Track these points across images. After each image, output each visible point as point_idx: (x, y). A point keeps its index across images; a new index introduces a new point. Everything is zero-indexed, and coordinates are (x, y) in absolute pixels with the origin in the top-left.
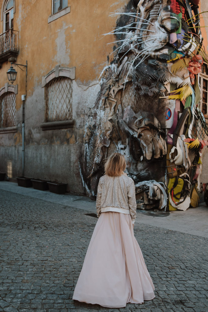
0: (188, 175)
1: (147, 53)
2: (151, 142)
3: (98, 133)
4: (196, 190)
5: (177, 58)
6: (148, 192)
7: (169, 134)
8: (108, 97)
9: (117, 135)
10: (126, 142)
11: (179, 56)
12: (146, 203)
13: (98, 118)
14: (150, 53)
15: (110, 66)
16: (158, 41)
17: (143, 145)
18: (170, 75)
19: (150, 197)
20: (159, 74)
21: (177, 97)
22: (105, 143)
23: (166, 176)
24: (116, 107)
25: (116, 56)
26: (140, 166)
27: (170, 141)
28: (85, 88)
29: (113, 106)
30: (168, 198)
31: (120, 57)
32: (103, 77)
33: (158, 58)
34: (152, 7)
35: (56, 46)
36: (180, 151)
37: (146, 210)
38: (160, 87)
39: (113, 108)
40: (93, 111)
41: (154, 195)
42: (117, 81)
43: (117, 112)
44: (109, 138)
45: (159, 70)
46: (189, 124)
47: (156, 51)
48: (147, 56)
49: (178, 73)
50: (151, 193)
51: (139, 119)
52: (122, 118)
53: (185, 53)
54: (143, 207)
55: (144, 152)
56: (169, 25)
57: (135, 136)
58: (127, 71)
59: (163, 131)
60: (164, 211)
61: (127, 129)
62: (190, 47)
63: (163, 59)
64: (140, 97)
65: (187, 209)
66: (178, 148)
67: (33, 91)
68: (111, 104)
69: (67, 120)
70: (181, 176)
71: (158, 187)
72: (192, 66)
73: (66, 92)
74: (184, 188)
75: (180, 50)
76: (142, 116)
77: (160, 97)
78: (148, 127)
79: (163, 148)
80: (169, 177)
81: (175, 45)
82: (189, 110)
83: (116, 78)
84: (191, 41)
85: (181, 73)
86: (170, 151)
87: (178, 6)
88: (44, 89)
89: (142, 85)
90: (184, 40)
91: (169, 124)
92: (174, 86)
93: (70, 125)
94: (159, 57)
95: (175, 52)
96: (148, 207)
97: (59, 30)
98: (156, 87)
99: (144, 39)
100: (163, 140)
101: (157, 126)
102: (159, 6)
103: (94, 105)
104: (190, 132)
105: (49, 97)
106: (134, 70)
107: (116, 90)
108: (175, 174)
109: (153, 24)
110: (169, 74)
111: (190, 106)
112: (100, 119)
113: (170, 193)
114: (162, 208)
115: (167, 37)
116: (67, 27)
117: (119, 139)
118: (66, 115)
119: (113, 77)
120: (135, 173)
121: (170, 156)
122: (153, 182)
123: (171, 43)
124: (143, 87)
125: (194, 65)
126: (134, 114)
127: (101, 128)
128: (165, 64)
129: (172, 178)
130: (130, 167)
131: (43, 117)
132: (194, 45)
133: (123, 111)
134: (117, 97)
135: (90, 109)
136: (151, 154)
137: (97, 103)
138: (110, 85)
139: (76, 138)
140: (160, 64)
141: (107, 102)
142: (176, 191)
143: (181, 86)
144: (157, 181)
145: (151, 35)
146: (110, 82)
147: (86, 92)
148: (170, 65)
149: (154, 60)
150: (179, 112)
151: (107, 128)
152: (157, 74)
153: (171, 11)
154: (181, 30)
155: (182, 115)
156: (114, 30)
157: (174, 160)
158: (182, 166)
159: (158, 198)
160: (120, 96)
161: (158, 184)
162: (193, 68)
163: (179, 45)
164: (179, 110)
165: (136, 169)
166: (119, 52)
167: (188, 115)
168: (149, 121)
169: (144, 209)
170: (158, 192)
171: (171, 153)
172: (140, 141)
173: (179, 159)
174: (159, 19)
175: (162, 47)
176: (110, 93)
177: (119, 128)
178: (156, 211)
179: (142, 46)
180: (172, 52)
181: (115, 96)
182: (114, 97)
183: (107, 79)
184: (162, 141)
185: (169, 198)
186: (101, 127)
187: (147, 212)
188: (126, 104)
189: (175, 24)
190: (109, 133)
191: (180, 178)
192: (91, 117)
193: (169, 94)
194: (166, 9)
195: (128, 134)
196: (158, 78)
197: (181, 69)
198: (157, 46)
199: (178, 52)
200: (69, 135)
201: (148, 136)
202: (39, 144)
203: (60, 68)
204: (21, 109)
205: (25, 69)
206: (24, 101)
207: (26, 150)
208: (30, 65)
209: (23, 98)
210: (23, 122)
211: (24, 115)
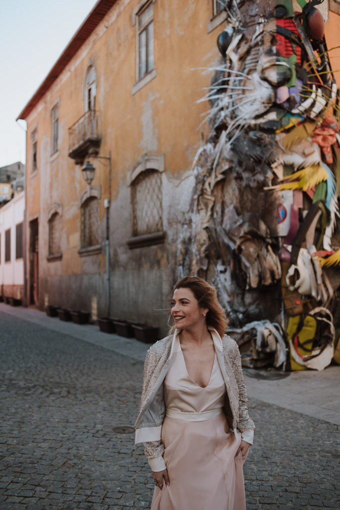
3: (194, 249)
5: (291, 125)
7: (285, 245)
11: (294, 121)
12: (255, 357)
14: (248, 121)
15: (205, 147)
18: (281, 152)
22: (202, 264)
23: (282, 313)
26: (248, 299)
28: (177, 182)
30: (287, 350)
34: (248, 52)
40: (187, 216)
47: (257, 117)
48: (243, 126)
49: (294, 148)
52: (221, 225)
54: (251, 363)
56: (273, 76)
59: (274, 241)
60: (282, 371)
61: (226, 240)
62: (313, 105)
63: (270, 129)
65: (326, 368)
67: (118, 193)
69: (158, 231)
71: (270, 331)
72: (319, 135)
73: (157, 190)
75: (295, 111)
79: (275, 268)
80: (288, 315)
81: (286, 105)
84: (313, 95)
85: (300, 148)
86: (287, 272)
87: (289, 45)
88: (130, 189)
91: (283, 229)
92: (289, 168)
93: (159, 239)
94: (262, 126)
95: (289, 115)
99: (238, 102)
102: (259, 50)
103: (188, 208)
108: (299, 309)
109: (249, 77)
116: (153, 98)
118: (157, 225)
120: (241, 309)
122: (266, 323)
123: (278, 102)
124: (245, 175)
128: (273, 136)
129: (294, 316)
130: (234, 299)
131: (129, 229)
132: (319, 102)
135: (184, 213)
139: (168, 258)
140: (265, 137)
142: (302, 338)
143: (301, 168)
145: (247, 94)
147: (179, 189)
148: (280, 137)
151: (202, 242)
152: (262, 152)
153: (278, 54)
154: (295, 81)
169: (252, 366)
170: (271, 340)
171: (288, 276)
174: (259, 68)
179: (237, 113)
184: (272, 258)
185: (289, 349)
187: (255, 372)
192: (186, 226)
194: (269, 53)
197: (300, 140)
198: (258, 110)
199: (293, 115)
200: (160, 254)
201: (252, 250)
202: (125, 269)
203: (147, 157)
204: (105, 220)
205: (107, 162)
206: (108, 208)
207: (111, 279)
208: (114, 156)
209: (106, 204)
210: (108, 238)
211: (108, 228)
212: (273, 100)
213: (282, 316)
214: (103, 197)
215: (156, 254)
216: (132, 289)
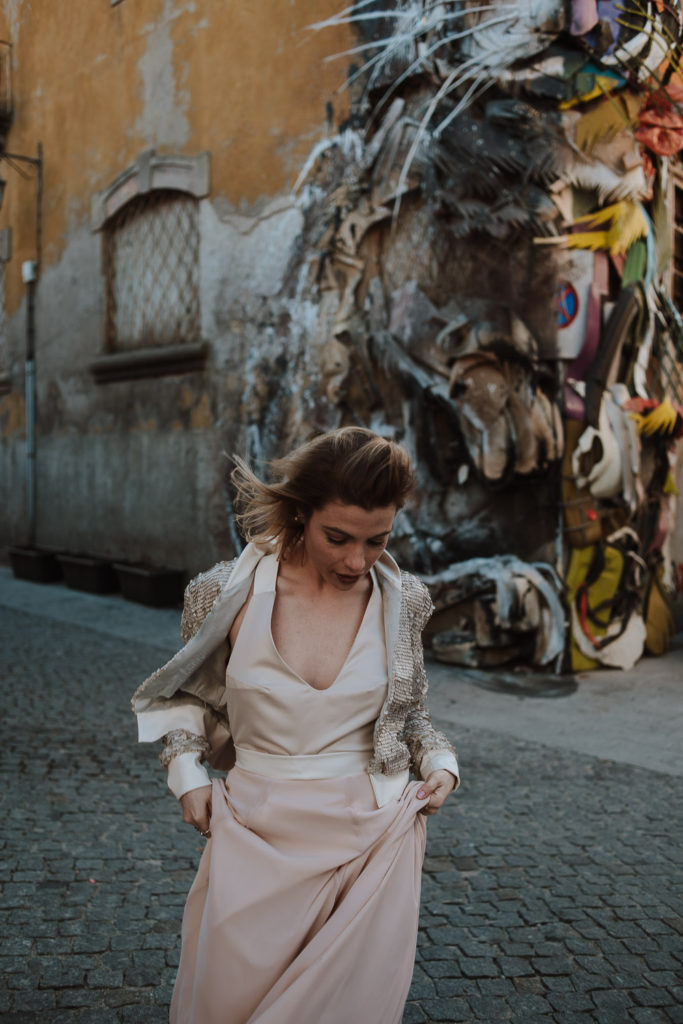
0: (635, 536)
1: (483, 75)
2: (502, 412)
3: (295, 384)
4: (661, 588)
5: (596, 93)
6: (493, 600)
7: (571, 381)
8: (332, 250)
9: (366, 391)
10: (401, 416)
11: (605, 83)
12: (484, 640)
13: (295, 330)
14: (495, 73)
15: (337, 139)
16: (526, 26)
17: (470, 425)
18: (570, 156)
19: (502, 619)
20: (530, 153)
21: (597, 240)
22: (321, 421)
23: (559, 539)
24: (364, 286)
25: (359, 101)
26: (457, 505)
27: (574, 405)
28: (245, 223)
29: (352, 283)
30: (567, 624)
31: (373, 103)
32: (312, 180)
33: (523, 93)
35: (141, 83)
36: (612, 448)
37: (483, 667)
38: (533, 205)
39: (349, 291)
40: (275, 307)
41: (517, 611)
42: (366, 193)
43: (367, 305)
44: (336, 400)
45: (532, 139)
46: (637, 344)
47: (519, 64)
48: (482, 84)
49: (600, 151)
50: (502, 606)
51: (453, 326)
52: (387, 327)
53: (627, 75)
54: (472, 657)
55: (474, 452)
57: (436, 391)
58: (403, 153)
59: (548, 370)
60: (553, 671)
61: (405, 365)
62: (646, 51)
63: (546, 97)
64: (452, 248)
65: (637, 663)
66: (605, 434)
67: (62, 246)
68: (342, 278)
69: (183, 341)
70: (611, 539)
71: (530, 582)
72: (651, 126)
73: (179, 244)
74: (621, 586)
75: (608, 60)
76: (467, 315)
77: (538, 241)
78: (491, 356)
79: (549, 434)
80: (571, 545)
81: (589, 43)
82: (638, 294)
83: (361, 181)
84: (648, 27)
85: (611, 151)
86: (576, 445)
88: (98, 239)
89: (463, 197)
90: (622, 22)
91: (570, 341)
92: (588, 197)
93: (192, 361)
94: (528, 87)
95: (590, 70)
96: (489, 659)
97: (150, 27)
98: (517, 203)
99: (472, 21)
100: (547, 404)
101: (524, 348)
103: (279, 286)
104: (640, 376)
105: (120, 265)
106: (433, 142)
107: (363, 223)
108: (593, 531)
110: (566, 152)
111: (640, 278)
112: (303, 336)
113: (577, 603)
114: (544, 661)
115: (562, 10)
116: (177, 13)
117: (376, 406)
118: (179, 325)
119: (351, 179)
120: (439, 529)
121: (576, 465)
122: (509, 561)
123: (574, 32)
124: (467, 208)
125: (659, 121)
126: (433, 311)
127: (304, 369)
128: (554, 115)
129: (582, 546)
130: (418, 506)
131: (97, 335)
132: (658, 43)
133: (388, 304)
134: (365, 251)
135: (265, 299)
136: (501, 460)
137: (290, 279)
138: (339, 209)
139: (214, 407)
140: (534, 115)
141: (329, 271)
142: (596, 596)
143: (610, 202)
144: (526, 558)
146: (339, 197)
147: (252, 240)
148: (569, 119)
149: (510, 102)
150: (604, 299)
151: (330, 367)
152: (524, 152)
155: (614, 312)
156: (349, 6)
157: (592, 476)
158: (616, 500)
159: (529, 624)
160: (374, 250)
161: (529, 571)
162: (656, 131)
163: (605, 43)
165: (442, 515)
166: (370, 87)
167: (635, 310)
168: (494, 329)
169: (474, 663)
170: (531, 602)
171: (577, 453)
172: (459, 410)
173: (606, 476)
175: (541, 48)
176: (338, 237)
177: (374, 359)
178: (522, 674)
179: (465, 49)
180: (581, 70)
181: (359, 247)
182: (352, 251)
183: (325, 186)
184: (544, 409)
185: (571, 624)
186: (304, 363)
187: (488, 677)
188: (400, 276)
190: (335, 383)
191: (612, 545)
192: (269, 331)
193: (570, 230)
195: (409, 386)
196: (525, 169)
197: (608, 135)
198: (521, 46)
199: (603, 68)
200: (189, 397)
201: (492, 388)
202: (83, 429)
203: (156, 160)
204: (23, 311)
205: (32, 172)
206: (32, 285)
207: (40, 454)
208: (50, 156)
209: (27, 272)
210: (31, 356)
211: (31, 332)
212: (562, 26)
213: (559, 545)
214: (15, 256)
215: (178, 395)
216: (103, 479)
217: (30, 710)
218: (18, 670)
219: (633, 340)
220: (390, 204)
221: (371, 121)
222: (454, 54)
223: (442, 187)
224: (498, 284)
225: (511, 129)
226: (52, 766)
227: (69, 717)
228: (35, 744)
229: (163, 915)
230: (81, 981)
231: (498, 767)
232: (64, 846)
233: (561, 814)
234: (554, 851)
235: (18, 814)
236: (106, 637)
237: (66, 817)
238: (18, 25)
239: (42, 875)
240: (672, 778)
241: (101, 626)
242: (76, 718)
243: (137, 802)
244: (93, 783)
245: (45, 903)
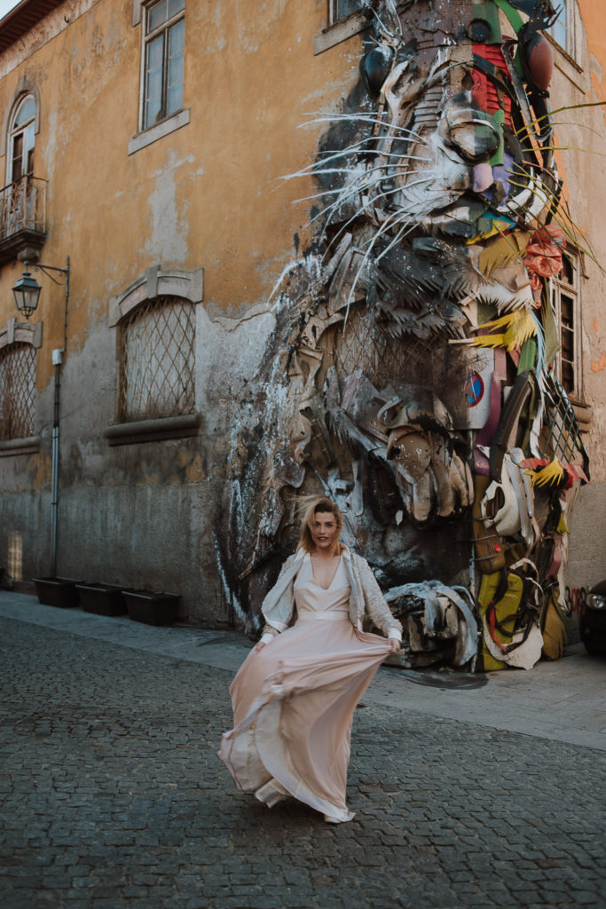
0: (533, 565)
1: (410, 219)
2: (427, 470)
3: (269, 448)
4: (557, 607)
5: (494, 232)
6: (422, 615)
7: (478, 446)
8: (299, 342)
9: (324, 452)
10: (351, 472)
11: (500, 225)
12: (416, 648)
13: (270, 406)
14: (418, 219)
15: (302, 261)
16: (441, 185)
17: (403, 479)
18: (476, 278)
19: (429, 630)
20: (445, 276)
21: (497, 340)
22: (289, 476)
23: (472, 567)
24: (322, 373)
25: (319, 234)
26: (394, 541)
27: (482, 465)
28: (231, 323)
29: (313, 371)
30: (479, 633)
31: (330, 237)
32: (283, 291)
33: (441, 234)
34: (420, 96)
35: (151, 214)
36: (511, 496)
37: (414, 668)
38: (448, 314)
39: (311, 376)
40: (253, 388)
41: (440, 623)
42: (324, 302)
43: (325, 388)
44: (301, 460)
45: (446, 266)
46: (531, 417)
47: (436, 212)
48: (409, 227)
49: (498, 274)
50: (429, 619)
51: (389, 404)
52: (340, 405)
53: (516, 219)
54: (406, 660)
55: (407, 500)
56: (469, 142)
57: (377, 453)
58: (352, 273)
59: (461, 438)
60: (470, 671)
61: (354, 434)
62: (530, 201)
63: (457, 237)
64: (389, 345)
65: (535, 665)
66: (505, 486)
67: (85, 337)
68: (305, 367)
69: (180, 414)
70: (513, 567)
71: (450, 600)
72: (536, 255)
73: (178, 337)
74: (523, 604)
75: (502, 209)
76: (400, 397)
77: (451, 341)
78: (418, 427)
79: (463, 486)
80: (481, 571)
81: (487, 197)
82: (530, 379)
83: (320, 293)
84: (531, 185)
85: (506, 275)
86: (484, 494)
88: (114, 332)
89: (397, 308)
90: (512, 182)
91: (477, 416)
92: (490, 309)
93: (188, 429)
94: (443, 229)
95: (490, 216)
96: (420, 662)
97: (158, 172)
98: (436, 313)
99: (401, 181)
100: (461, 464)
101: (443, 421)
102: (441, 93)
103: (257, 371)
104: (534, 442)
105: (130, 354)
106: (373, 268)
107: (322, 326)
108: (498, 561)
109: (424, 139)
110: (472, 275)
111: (533, 368)
112: (275, 410)
113: (486, 616)
114: (462, 662)
115: (467, 174)
116: (180, 163)
117: (332, 465)
118: (177, 401)
119: (313, 292)
120: (381, 560)
121: (484, 509)
122: (435, 585)
123: (476, 190)
124: (400, 316)
125: (541, 252)
126: (375, 393)
127: (277, 436)
128: (463, 249)
129: (490, 573)
130: (365, 543)
131: (112, 407)
132: (539, 196)
133: (341, 386)
134: (323, 346)
135: (246, 381)
136: (427, 506)
137: (265, 366)
138: (303, 314)
139: (205, 465)
140: (448, 249)
141: (296, 362)
142: (502, 612)
143: (507, 311)
144: (447, 583)
145: (419, 169)
146: (304, 305)
147: (236, 336)
148: (474, 252)
149: (430, 239)
150: (503, 384)
151: (297, 434)
152: (441, 276)
153: (475, 105)
154: (502, 156)
155: (512, 392)
156: (311, 164)
157: (496, 519)
158: (516, 537)
159: (450, 632)
160: (330, 345)
161: (450, 592)
162: (540, 258)
163: (499, 197)
164: (505, 379)
165: (383, 549)
166: (327, 224)
167: (529, 391)
168: (420, 408)
169: (409, 665)
170: (451, 615)
171: (485, 500)
172: (395, 468)
173: (508, 518)
174: (442, 125)
175: (452, 201)
176: (303, 335)
177: (331, 431)
178: (446, 672)
179: (396, 201)
180: (482, 216)
181: (318, 343)
182: (314, 347)
183: (293, 296)
184: (459, 467)
185: (483, 633)
186: (277, 432)
187: (419, 675)
188: (350, 365)
189: (488, 140)
190: (301, 446)
191: (514, 572)
192: (250, 406)
193: (476, 333)
194: (460, 100)
195: (356, 450)
196: (442, 288)
197: (505, 262)
198: (437, 199)
199: (498, 215)
200: (185, 458)
201: (419, 452)
202: (98, 483)
203: (161, 273)
204: (52, 387)
205: (62, 280)
206: (59, 367)
207: (62, 502)
208: (76, 267)
209: (56, 357)
210: (57, 424)
211: (57, 404)
212: (467, 185)
213: (472, 572)
214: (46, 344)
215: (177, 455)
216: (114, 522)
217: (68, 695)
218: (54, 668)
219: (528, 414)
220: (342, 311)
221: (328, 249)
222: (389, 205)
223: (381, 299)
224: (424, 373)
225: (431, 258)
226: (91, 729)
227: (97, 700)
228: (76, 716)
229: (182, 812)
230: (131, 842)
231: (420, 733)
232: (108, 775)
233: (463, 761)
234: (455, 782)
235: (72, 757)
236: (119, 647)
237: (105, 759)
238: (53, 166)
239: (96, 790)
240: (550, 741)
241: (113, 640)
242: (105, 701)
243: (156, 751)
244: (123, 740)
245: (101, 804)
